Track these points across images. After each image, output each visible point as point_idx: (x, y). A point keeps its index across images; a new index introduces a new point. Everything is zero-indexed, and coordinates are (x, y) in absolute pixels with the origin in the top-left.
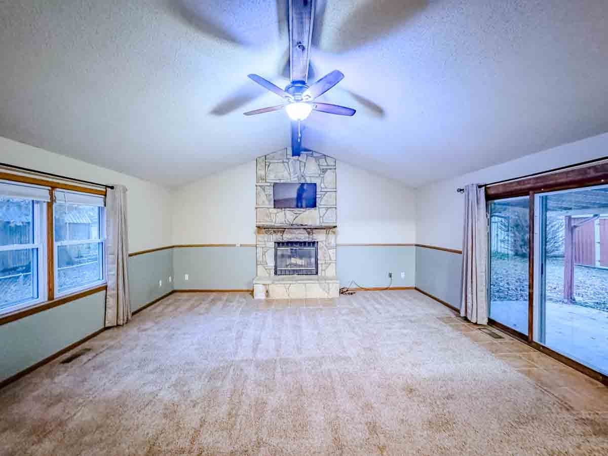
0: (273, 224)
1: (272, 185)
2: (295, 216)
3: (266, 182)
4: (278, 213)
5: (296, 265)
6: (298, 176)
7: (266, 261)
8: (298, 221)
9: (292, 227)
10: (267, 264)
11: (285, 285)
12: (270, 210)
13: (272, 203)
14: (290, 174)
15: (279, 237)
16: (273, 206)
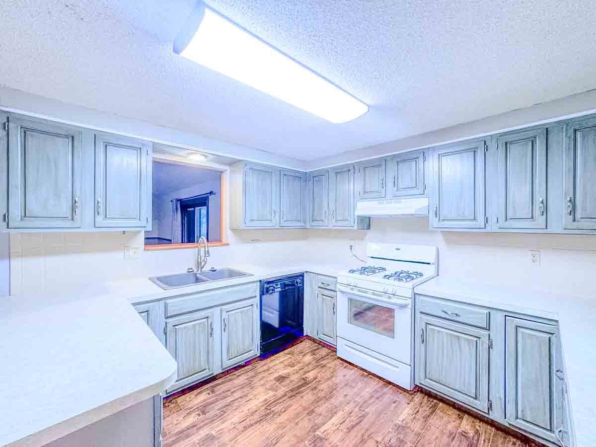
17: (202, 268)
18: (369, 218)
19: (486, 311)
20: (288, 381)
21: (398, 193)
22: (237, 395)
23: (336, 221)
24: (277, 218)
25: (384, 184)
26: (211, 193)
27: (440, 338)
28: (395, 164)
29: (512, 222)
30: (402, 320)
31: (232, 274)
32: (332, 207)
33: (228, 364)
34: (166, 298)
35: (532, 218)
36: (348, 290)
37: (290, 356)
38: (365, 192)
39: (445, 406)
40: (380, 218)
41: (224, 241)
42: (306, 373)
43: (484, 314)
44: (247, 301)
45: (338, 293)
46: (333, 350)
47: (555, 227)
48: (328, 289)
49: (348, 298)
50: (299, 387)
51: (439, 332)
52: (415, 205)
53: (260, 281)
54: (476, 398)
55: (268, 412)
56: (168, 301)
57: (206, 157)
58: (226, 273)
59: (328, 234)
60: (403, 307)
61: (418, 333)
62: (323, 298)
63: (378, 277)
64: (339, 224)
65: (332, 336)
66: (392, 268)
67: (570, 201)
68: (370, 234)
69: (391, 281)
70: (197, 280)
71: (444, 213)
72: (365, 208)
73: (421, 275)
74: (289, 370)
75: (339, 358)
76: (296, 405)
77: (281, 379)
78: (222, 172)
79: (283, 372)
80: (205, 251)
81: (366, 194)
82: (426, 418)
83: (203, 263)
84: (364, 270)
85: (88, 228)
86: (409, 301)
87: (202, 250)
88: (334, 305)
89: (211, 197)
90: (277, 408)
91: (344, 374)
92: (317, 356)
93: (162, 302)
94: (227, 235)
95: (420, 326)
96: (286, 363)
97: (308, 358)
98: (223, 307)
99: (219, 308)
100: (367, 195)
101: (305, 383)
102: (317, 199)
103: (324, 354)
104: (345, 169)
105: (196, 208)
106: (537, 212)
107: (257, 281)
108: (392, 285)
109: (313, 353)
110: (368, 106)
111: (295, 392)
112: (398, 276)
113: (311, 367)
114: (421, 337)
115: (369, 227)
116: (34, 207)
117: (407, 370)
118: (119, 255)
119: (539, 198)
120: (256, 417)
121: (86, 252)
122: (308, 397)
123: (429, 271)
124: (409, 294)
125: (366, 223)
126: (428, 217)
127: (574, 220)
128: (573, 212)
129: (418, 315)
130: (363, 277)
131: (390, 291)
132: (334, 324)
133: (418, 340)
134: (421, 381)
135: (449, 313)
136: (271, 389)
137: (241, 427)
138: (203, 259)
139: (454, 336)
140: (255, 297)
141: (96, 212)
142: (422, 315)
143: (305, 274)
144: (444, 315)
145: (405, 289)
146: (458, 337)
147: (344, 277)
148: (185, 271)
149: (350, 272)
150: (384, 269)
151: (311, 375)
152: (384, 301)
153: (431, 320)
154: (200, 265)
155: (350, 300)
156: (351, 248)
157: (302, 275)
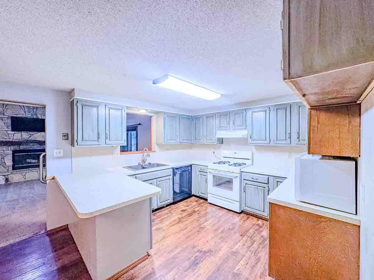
0: (11, 140)
1: (10, 117)
2: (30, 135)
3: (4, 115)
4: (15, 134)
5: (30, 163)
6: (31, 114)
7: (4, 162)
8: (32, 138)
9: (27, 142)
10: (5, 164)
11: (22, 174)
12: (9, 132)
13: (10, 127)
14: (25, 112)
15: (17, 148)
16: (10, 130)
17: (145, 162)
18: (223, 139)
19: (267, 177)
20: (186, 211)
21: (235, 128)
22: (165, 216)
23: (207, 140)
24: (179, 139)
25: (229, 123)
26: (140, 124)
27: (251, 190)
28: (233, 115)
29: (279, 141)
30: (236, 183)
31: (158, 165)
32: (205, 133)
33: (160, 205)
34: (135, 175)
35: (286, 140)
36: (213, 171)
37: (186, 203)
38: (220, 127)
39: (253, 217)
40: (228, 139)
41: (153, 150)
42: (194, 209)
43: (266, 178)
44: (167, 177)
45: (208, 173)
46: (206, 200)
47: (293, 144)
48: (203, 172)
49: (213, 175)
50: (191, 213)
51: (250, 187)
52: (242, 133)
53: (173, 168)
54: (264, 212)
55: (180, 220)
56: (136, 175)
57: (147, 111)
58: (156, 165)
60: (237, 177)
61: (243, 188)
62: (201, 176)
63: (226, 165)
64: (208, 141)
65: (205, 193)
66: (233, 161)
67: (298, 133)
68: (223, 146)
69: (232, 167)
70: (143, 168)
71: (255, 137)
72: (220, 134)
73: (245, 164)
74: (186, 208)
75: (209, 203)
76: (191, 219)
77: (183, 211)
78: (151, 116)
79: (184, 209)
80: (148, 155)
82: (245, 221)
83: (145, 160)
84: (220, 163)
85: (103, 145)
86: (239, 175)
87: (145, 154)
88: (206, 179)
89: (139, 127)
90: (183, 220)
91: (211, 209)
92: (199, 203)
93: (135, 176)
94: (154, 146)
95: (243, 185)
96: (185, 205)
97: (195, 203)
98: (158, 179)
99: (156, 180)
100: (221, 128)
101: (194, 212)
102: (197, 129)
103: (202, 202)
104: (211, 116)
105: (129, 132)
106: (287, 138)
107: (171, 168)
108: (232, 168)
109: (197, 201)
110: (221, 95)
111: (190, 215)
112: (235, 165)
113: (196, 206)
114: (243, 190)
115: (222, 143)
116: (86, 137)
117: (238, 204)
118: (110, 157)
119: (288, 132)
120: (175, 222)
121: (94, 155)
122: (196, 216)
123: (248, 162)
124: (239, 172)
125: (221, 141)
126: (247, 139)
127: (299, 141)
128: (298, 138)
129: (242, 180)
130: (219, 165)
131: (231, 171)
132: (207, 188)
133: (243, 191)
134: (244, 208)
135: (254, 178)
136: (180, 214)
137: (170, 225)
138: (145, 158)
139: (255, 187)
140: (170, 175)
141: (106, 138)
142: (244, 181)
143: (192, 165)
144: (252, 180)
145: (237, 169)
146: (258, 188)
147: (211, 166)
148: (137, 164)
149: (214, 163)
150: (229, 162)
151: (197, 209)
152: (228, 176)
153: (248, 182)
154: (144, 161)
155: (214, 176)
156: (214, 153)
157: (191, 166)
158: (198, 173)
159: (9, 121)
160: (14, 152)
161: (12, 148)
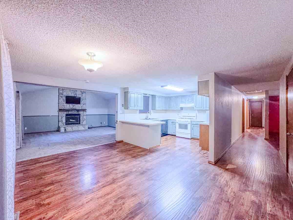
0: (65, 108)
1: (65, 96)
3: (63, 95)
4: (67, 105)
5: (72, 122)
6: (74, 94)
7: (62, 121)
8: (74, 107)
9: (72, 110)
11: (71, 127)
12: (65, 104)
13: (65, 102)
14: (71, 93)
15: (67, 113)
16: (65, 103)
18: (182, 107)
21: (188, 102)
23: (175, 108)
25: (186, 100)
27: (195, 128)
28: (188, 97)
30: (189, 126)
32: (174, 105)
36: (178, 122)
39: (196, 140)
40: (185, 108)
45: (176, 123)
46: (175, 135)
48: (174, 123)
52: (192, 105)
59: (173, 111)
60: (189, 123)
62: (173, 125)
65: (175, 133)
71: (197, 106)
72: (182, 105)
81: (182, 102)
86: (190, 122)
87: (148, 114)
88: (175, 126)
91: (177, 138)
94: (151, 111)
95: (192, 127)
103: (173, 137)
109: (170, 137)
114: (192, 129)
115: (182, 110)
117: (190, 135)
123: (194, 118)
124: (190, 121)
125: (182, 109)
126: (194, 107)
131: (187, 121)
132: (176, 130)
134: (193, 136)
135: (196, 123)
142: (192, 125)
146: (198, 127)
147: (177, 120)
149: (179, 118)
152: (185, 123)
153: (194, 125)
154: (147, 117)
155: (179, 124)
156: (178, 114)
157: (168, 120)
158: (171, 123)
159: (65, 98)
160: (67, 115)
161: (66, 113)
